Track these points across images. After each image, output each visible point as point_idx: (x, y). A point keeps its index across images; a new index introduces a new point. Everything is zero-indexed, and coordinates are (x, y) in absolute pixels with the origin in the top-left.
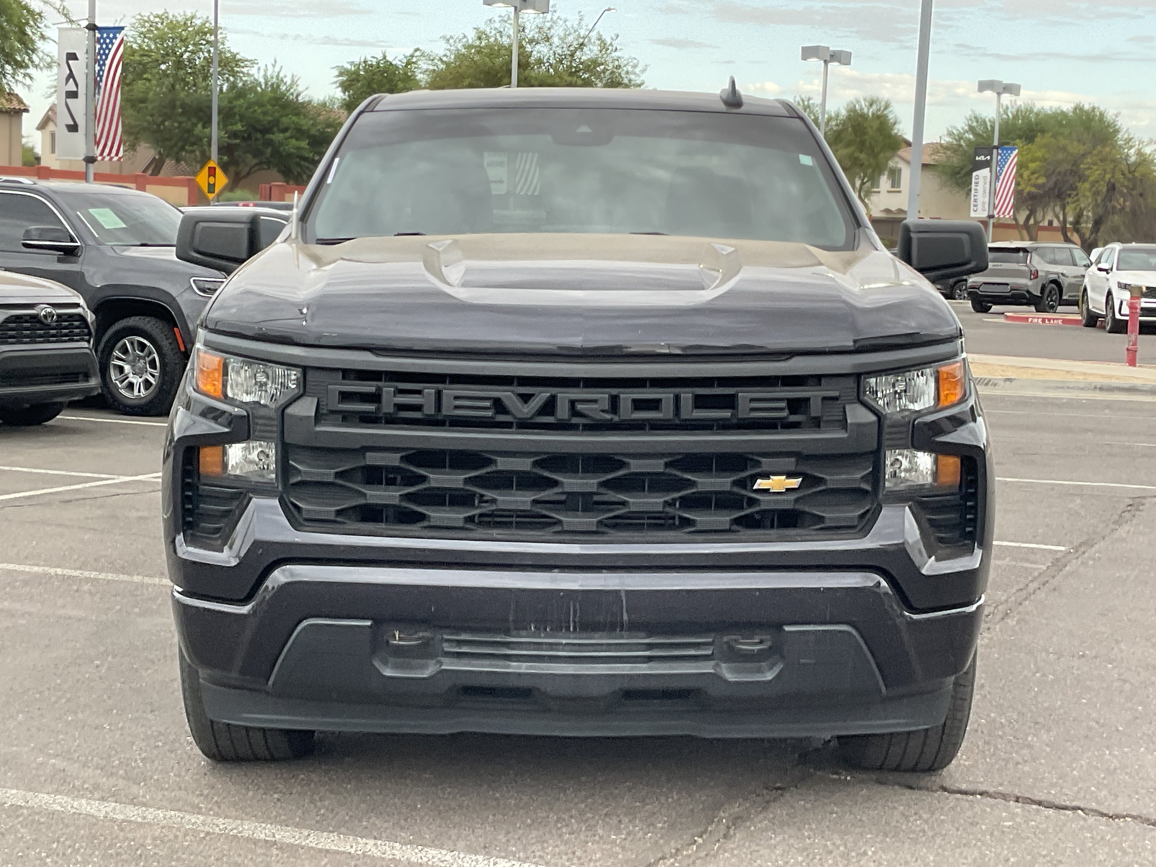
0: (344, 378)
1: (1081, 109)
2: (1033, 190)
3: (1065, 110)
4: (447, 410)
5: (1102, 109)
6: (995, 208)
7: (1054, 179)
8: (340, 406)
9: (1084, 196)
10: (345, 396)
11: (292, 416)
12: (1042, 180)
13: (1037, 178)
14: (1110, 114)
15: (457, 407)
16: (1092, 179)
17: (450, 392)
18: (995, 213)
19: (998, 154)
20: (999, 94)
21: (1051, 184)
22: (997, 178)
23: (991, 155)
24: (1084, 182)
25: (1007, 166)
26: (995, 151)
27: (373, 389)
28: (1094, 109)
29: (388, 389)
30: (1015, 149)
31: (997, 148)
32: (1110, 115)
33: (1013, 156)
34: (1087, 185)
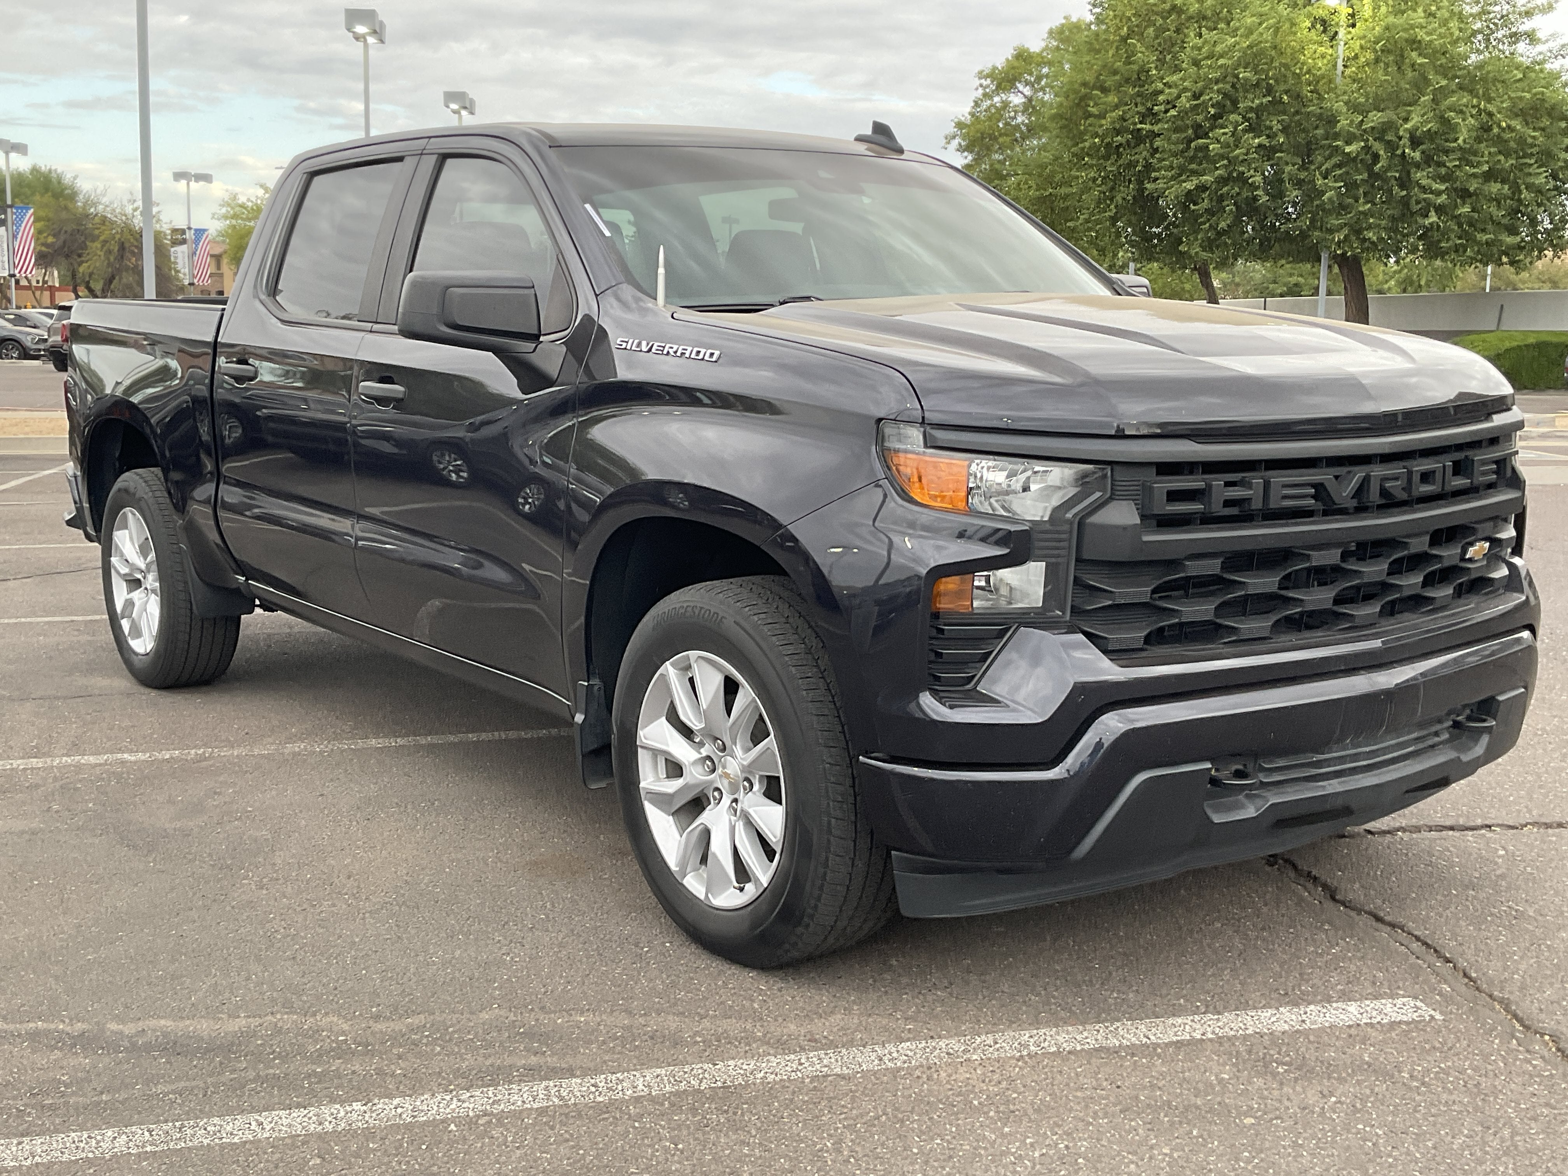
0: (1159, 473)
1: (37, 171)
2: (43, 249)
3: (21, 169)
4: (1275, 503)
5: (59, 171)
6: (15, 267)
7: (62, 237)
8: (1168, 508)
9: (96, 255)
10: (1173, 496)
11: (1094, 525)
12: (50, 240)
13: (46, 237)
14: (68, 176)
15: (1285, 497)
16: (102, 238)
17: (1279, 478)
18: (17, 272)
19: (13, 213)
20: (7, 153)
21: (60, 243)
22: (15, 237)
23: (5, 213)
24: (93, 241)
25: (23, 225)
26: (9, 210)
27: (1201, 485)
28: (50, 171)
29: (1218, 481)
30: (29, 209)
31: (11, 206)
32: (67, 178)
33: (28, 215)
34: (97, 245)
